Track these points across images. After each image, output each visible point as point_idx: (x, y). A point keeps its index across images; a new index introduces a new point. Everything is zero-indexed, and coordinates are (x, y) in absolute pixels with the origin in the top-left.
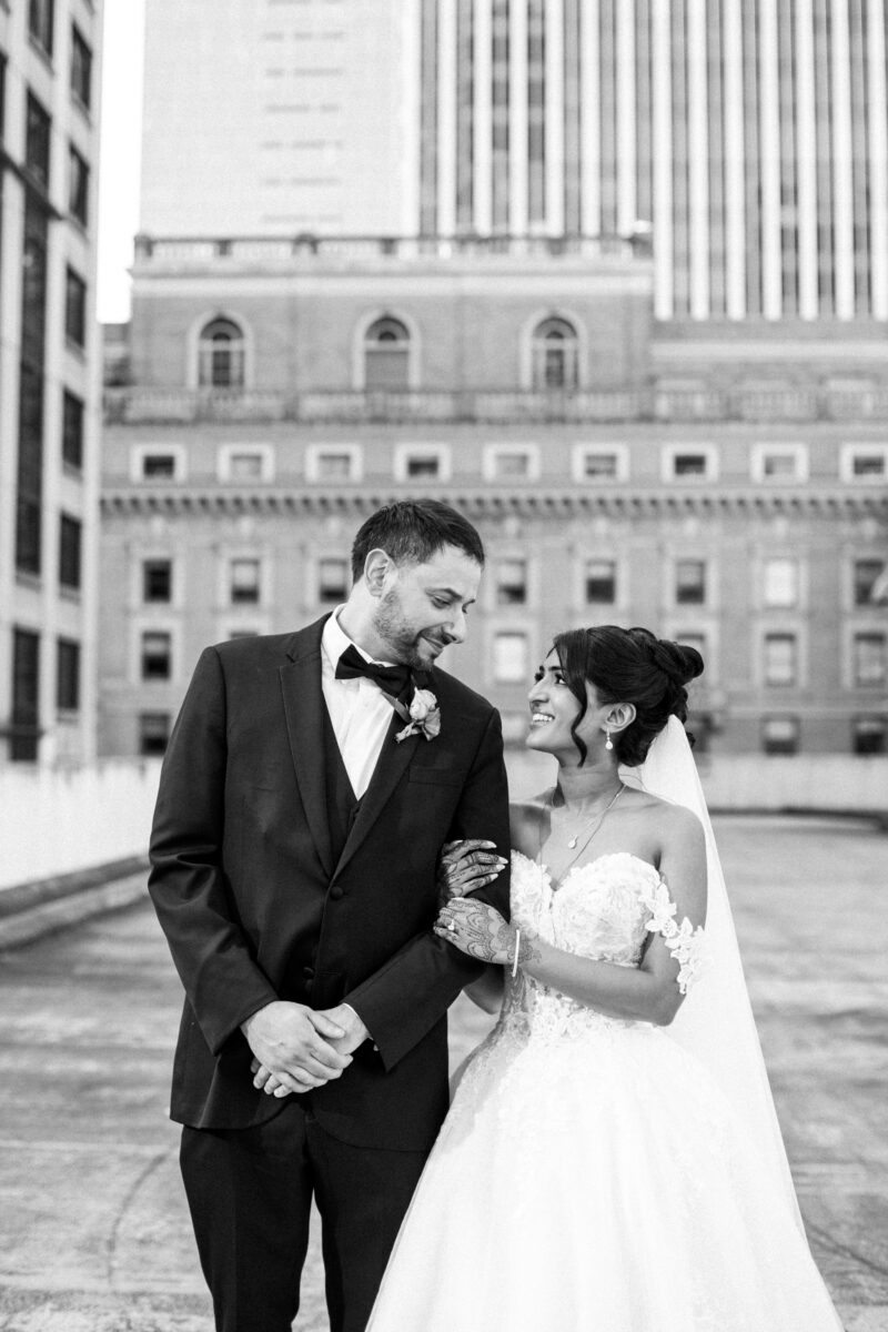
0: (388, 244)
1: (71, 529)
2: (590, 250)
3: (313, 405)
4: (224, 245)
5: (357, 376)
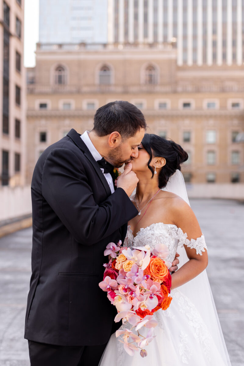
0: (105, 45)
1: (18, 123)
2: (160, 47)
3: (85, 89)
4: (60, 46)
5: (97, 81)
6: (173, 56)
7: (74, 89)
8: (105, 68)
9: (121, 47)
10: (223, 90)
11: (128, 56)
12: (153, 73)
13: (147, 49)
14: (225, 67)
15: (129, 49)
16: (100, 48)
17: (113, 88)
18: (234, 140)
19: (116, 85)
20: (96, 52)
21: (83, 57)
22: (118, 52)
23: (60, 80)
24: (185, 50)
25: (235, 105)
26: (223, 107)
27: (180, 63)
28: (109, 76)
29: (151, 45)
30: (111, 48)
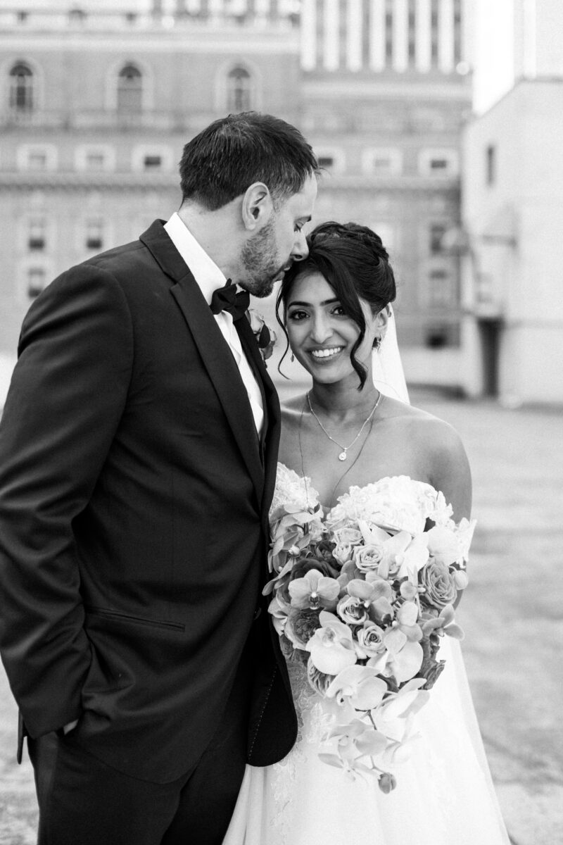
0: (131, 16)
2: (260, 24)
3: (81, 121)
4: (23, 15)
5: (111, 101)
6: (290, 46)
7: (55, 121)
8: (130, 72)
9: (168, 22)
10: (410, 130)
11: (186, 44)
12: (245, 84)
13: (232, 28)
14: (413, 76)
15: (187, 26)
16: (119, 23)
17: (148, 120)
18: (436, 247)
19: (156, 112)
20: (109, 33)
21: (76, 43)
22: (162, 34)
23: (21, 99)
24: (320, 32)
25: (438, 164)
26: (410, 167)
27: (308, 62)
28: (139, 90)
29: (240, 19)
30: (144, 23)
